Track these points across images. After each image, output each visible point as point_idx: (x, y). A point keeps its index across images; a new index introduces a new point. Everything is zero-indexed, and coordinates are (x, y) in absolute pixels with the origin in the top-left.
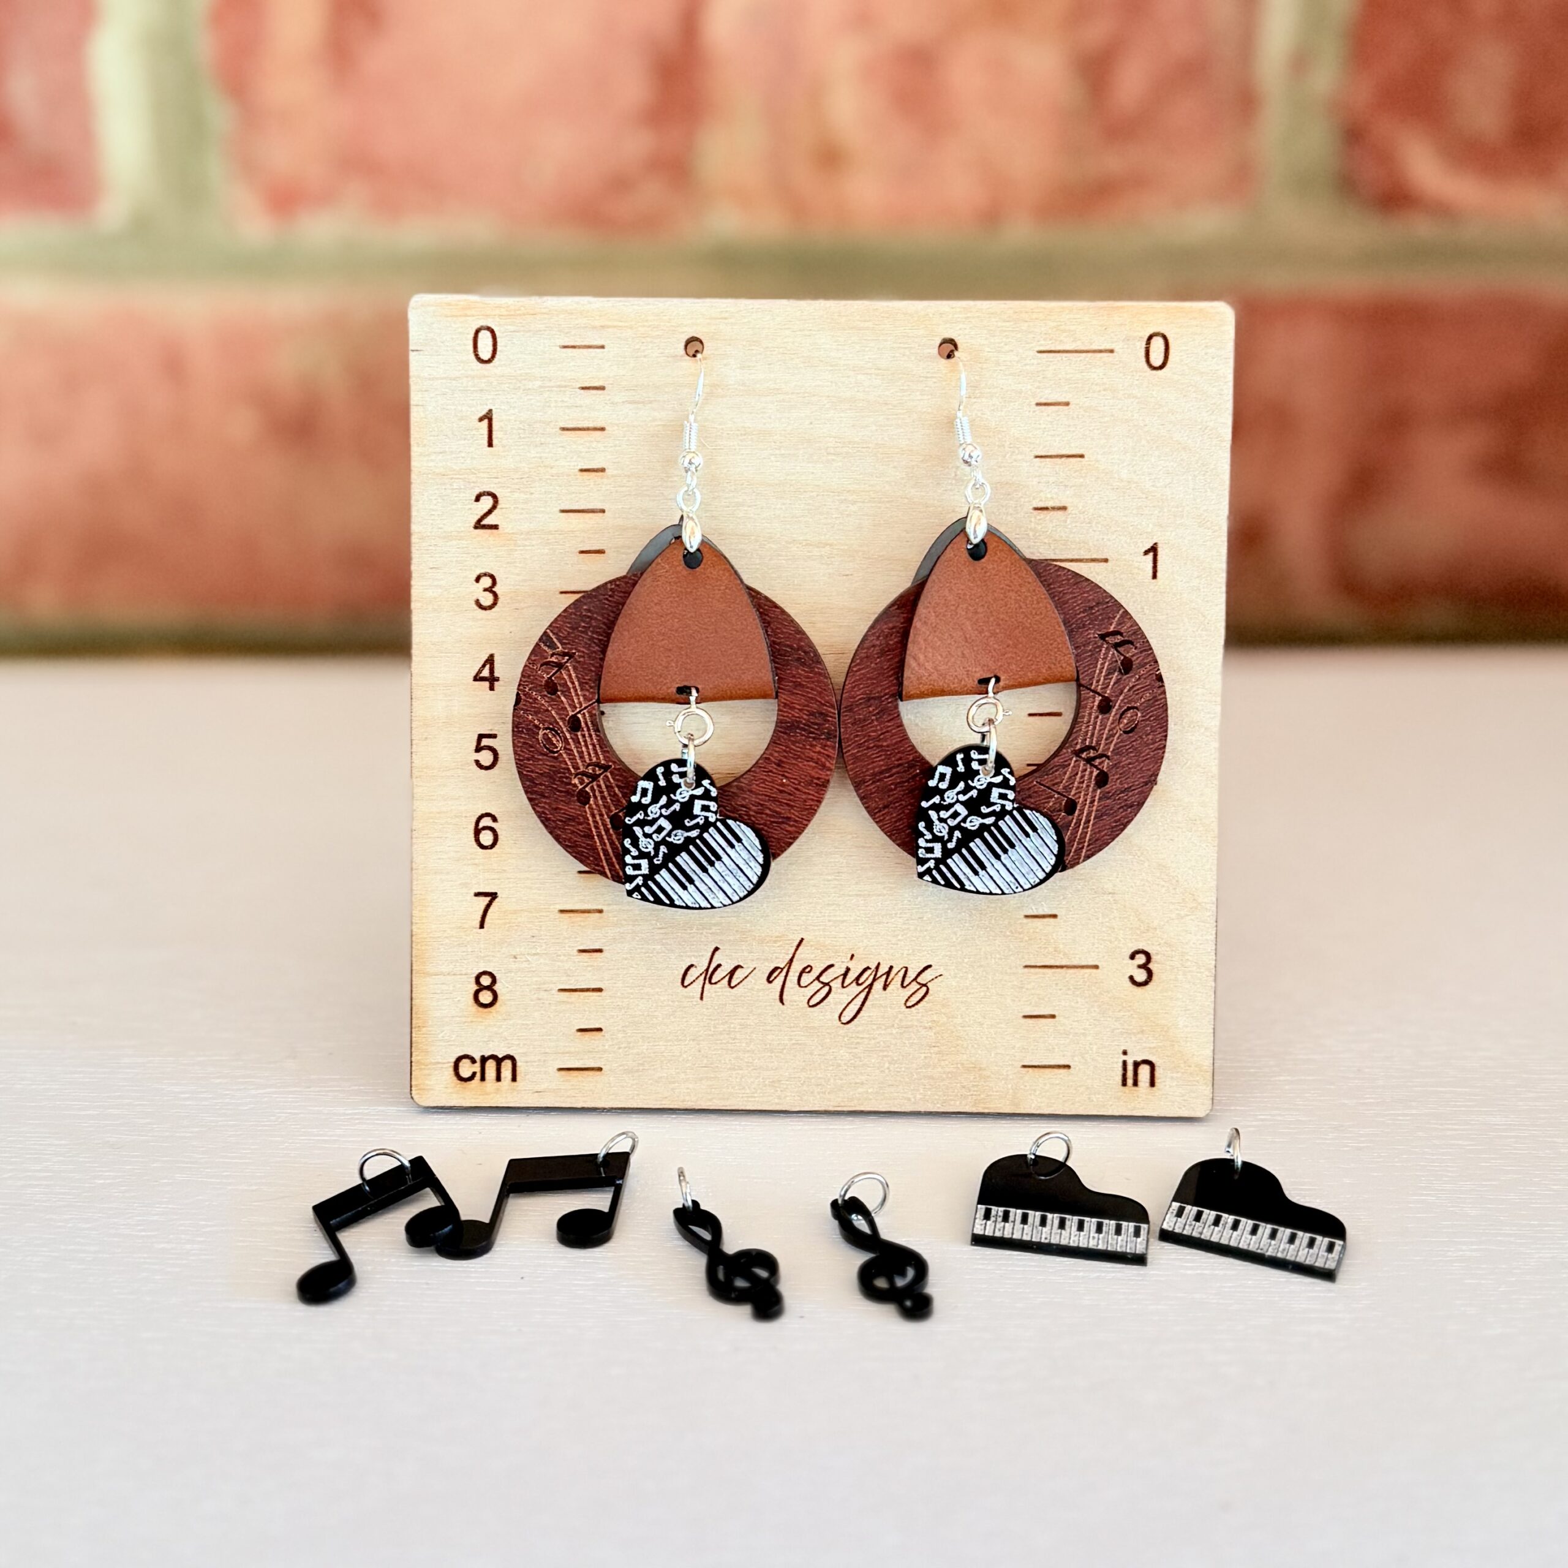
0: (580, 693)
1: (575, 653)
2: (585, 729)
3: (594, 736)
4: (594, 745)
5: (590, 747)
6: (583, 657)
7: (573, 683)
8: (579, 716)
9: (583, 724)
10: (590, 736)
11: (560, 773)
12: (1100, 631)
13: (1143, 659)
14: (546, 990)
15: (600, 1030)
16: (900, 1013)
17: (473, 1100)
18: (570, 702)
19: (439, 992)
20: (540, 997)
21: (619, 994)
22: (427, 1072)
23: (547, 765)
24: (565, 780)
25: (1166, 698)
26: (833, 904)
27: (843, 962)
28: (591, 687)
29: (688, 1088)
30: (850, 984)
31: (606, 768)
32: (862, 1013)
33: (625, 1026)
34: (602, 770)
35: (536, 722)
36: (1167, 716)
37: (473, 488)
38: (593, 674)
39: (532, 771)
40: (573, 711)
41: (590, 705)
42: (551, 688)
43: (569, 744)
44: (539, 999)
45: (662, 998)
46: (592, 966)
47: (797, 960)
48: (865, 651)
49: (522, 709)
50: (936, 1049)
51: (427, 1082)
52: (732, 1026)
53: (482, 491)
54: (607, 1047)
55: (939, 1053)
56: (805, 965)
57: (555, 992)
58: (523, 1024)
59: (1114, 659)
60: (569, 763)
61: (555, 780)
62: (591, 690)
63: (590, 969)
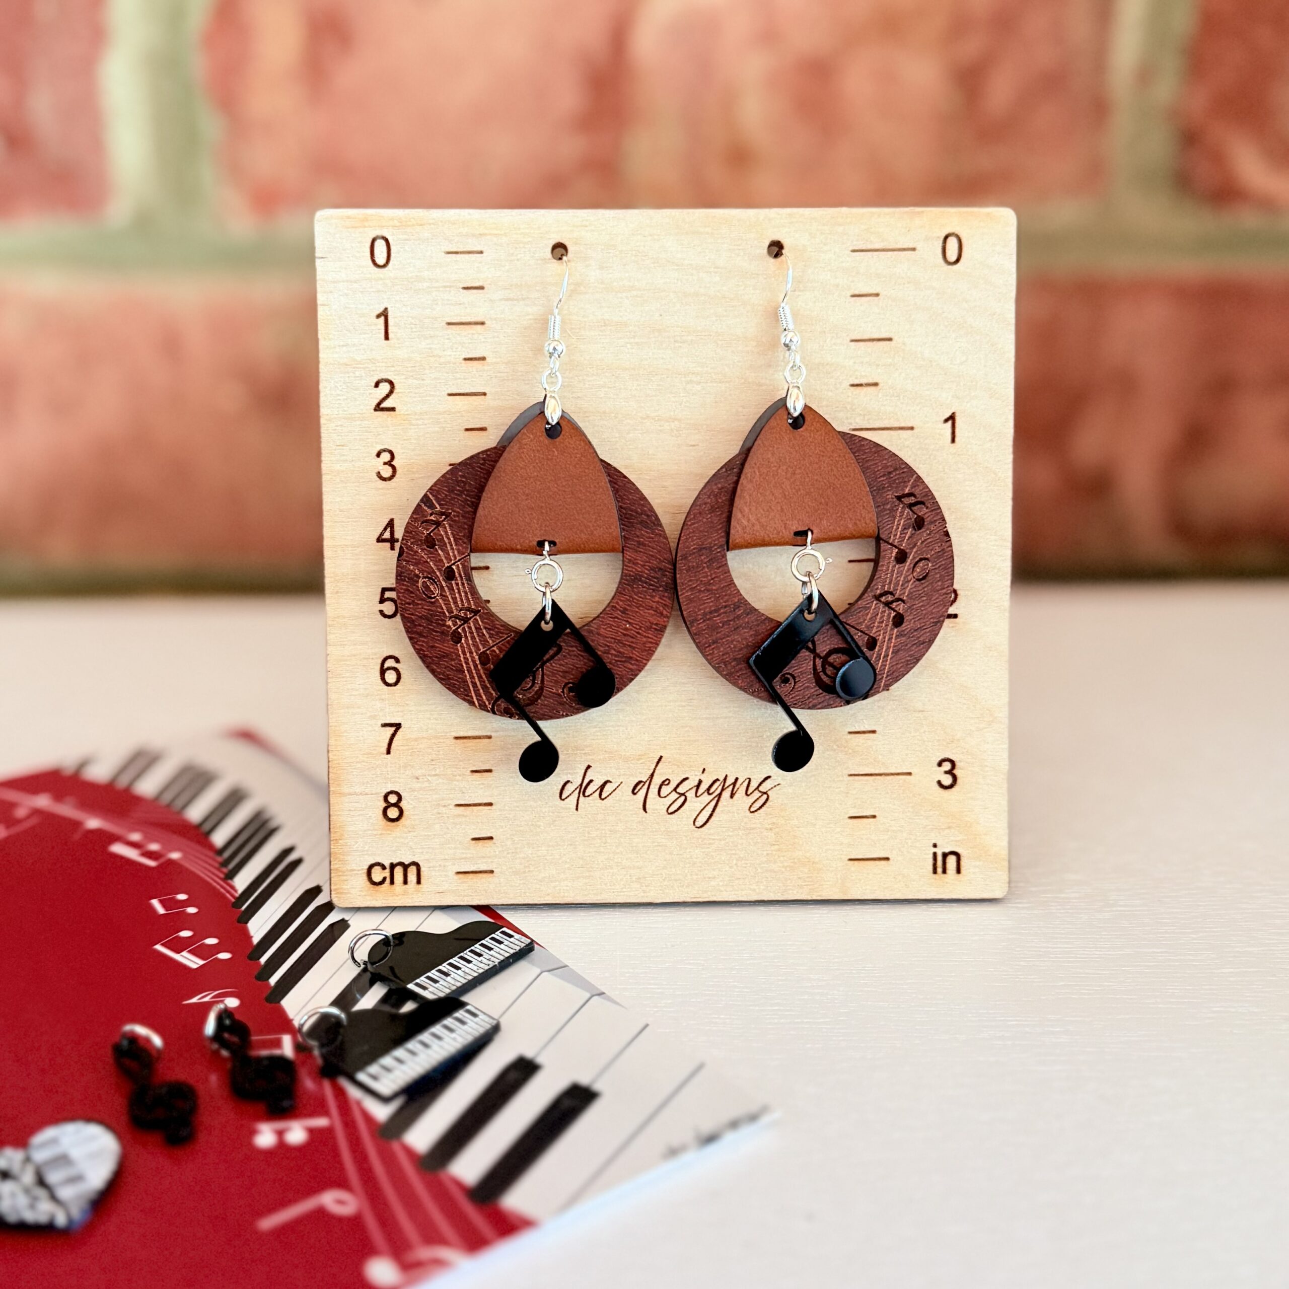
0: (454, 547)
1: (451, 513)
2: (459, 579)
3: (466, 585)
4: (466, 593)
5: (463, 594)
6: (458, 516)
7: (449, 539)
8: (454, 567)
9: (457, 574)
10: (463, 584)
11: (437, 616)
12: (897, 493)
13: (933, 517)
14: (445, 806)
15: (491, 838)
16: (745, 817)
17: (384, 901)
18: (447, 556)
19: (353, 809)
20: (440, 812)
21: (507, 808)
22: (345, 878)
23: (425, 609)
24: (440, 622)
25: (952, 550)
26: (687, 727)
27: (696, 775)
28: (465, 543)
29: (567, 886)
30: (702, 794)
31: (476, 612)
32: (713, 818)
33: (513, 835)
34: (473, 614)
35: (417, 571)
36: (953, 566)
37: (372, 376)
38: (467, 531)
39: (412, 614)
40: (448, 563)
41: (463, 558)
42: (430, 543)
43: (445, 591)
44: (439, 813)
45: (544, 810)
46: (483, 784)
47: (657, 775)
48: (697, 508)
49: (405, 561)
50: (776, 847)
51: (345, 887)
52: (603, 832)
53: (380, 378)
54: (497, 853)
55: (779, 850)
56: (664, 779)
57: (452, 807)
58: (425, 835)
59: (909, 517)
60: (444, 607)
61: (432, 622)
62: (464, 545)
63: (482, 786)
